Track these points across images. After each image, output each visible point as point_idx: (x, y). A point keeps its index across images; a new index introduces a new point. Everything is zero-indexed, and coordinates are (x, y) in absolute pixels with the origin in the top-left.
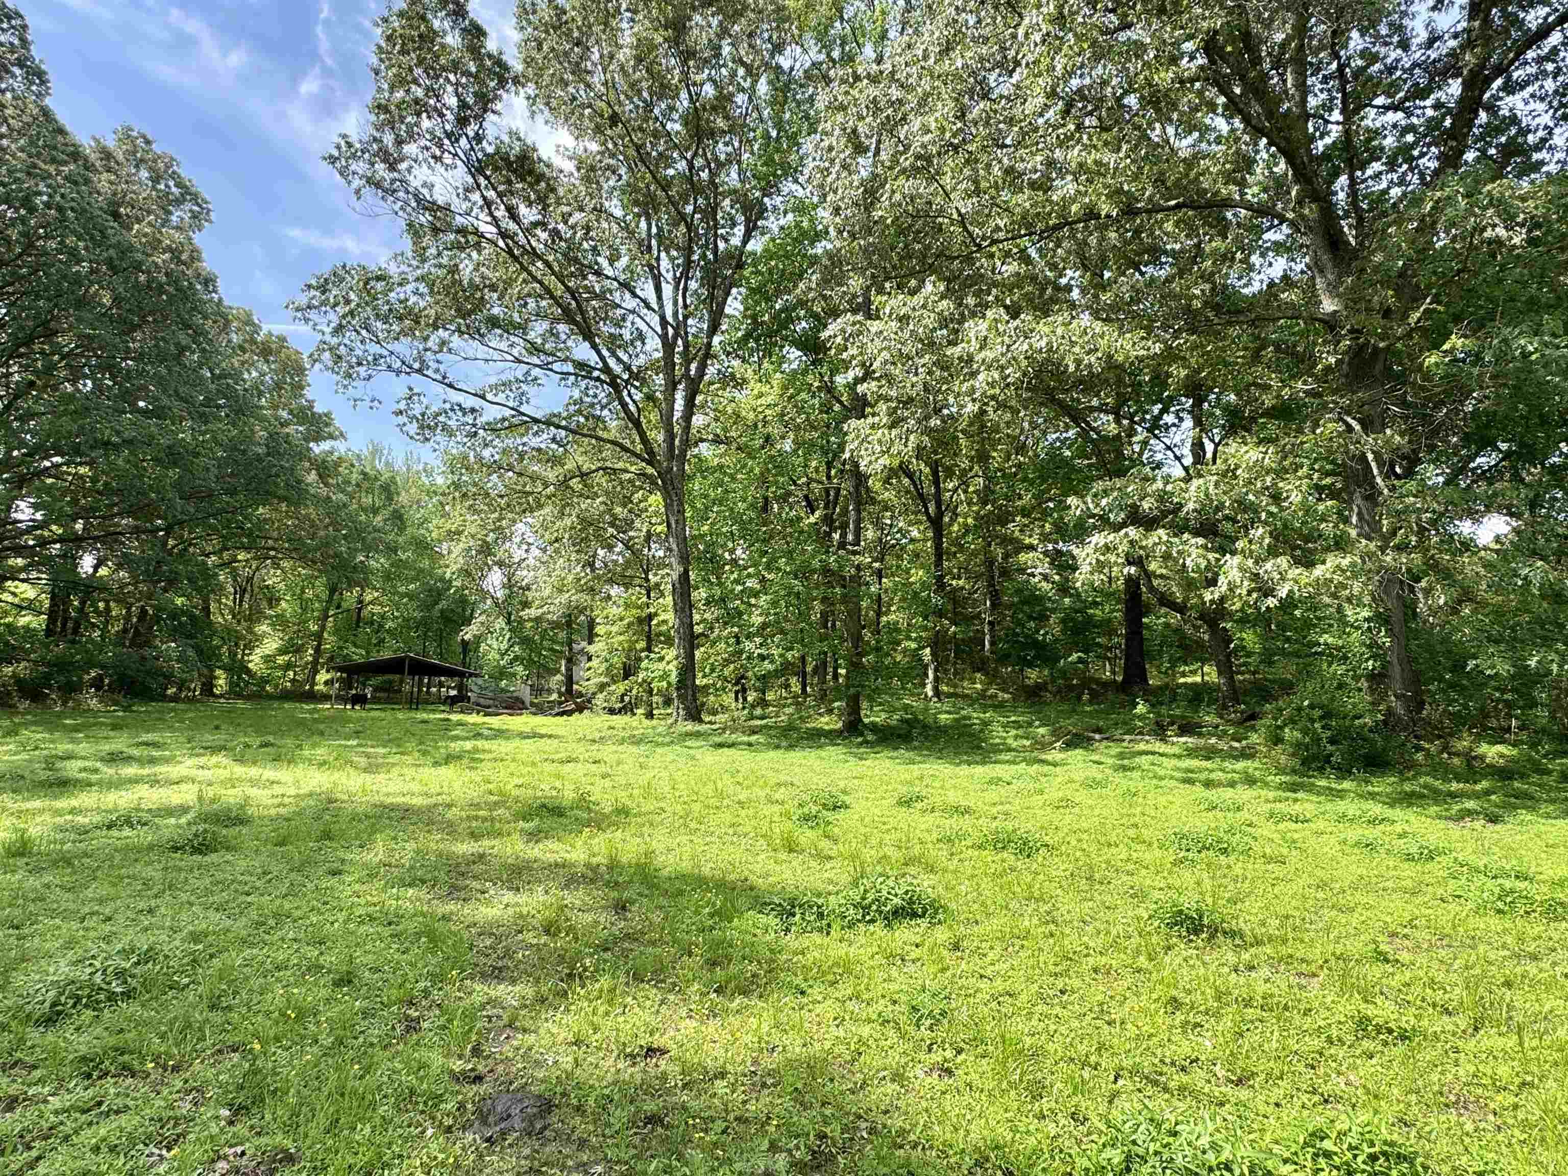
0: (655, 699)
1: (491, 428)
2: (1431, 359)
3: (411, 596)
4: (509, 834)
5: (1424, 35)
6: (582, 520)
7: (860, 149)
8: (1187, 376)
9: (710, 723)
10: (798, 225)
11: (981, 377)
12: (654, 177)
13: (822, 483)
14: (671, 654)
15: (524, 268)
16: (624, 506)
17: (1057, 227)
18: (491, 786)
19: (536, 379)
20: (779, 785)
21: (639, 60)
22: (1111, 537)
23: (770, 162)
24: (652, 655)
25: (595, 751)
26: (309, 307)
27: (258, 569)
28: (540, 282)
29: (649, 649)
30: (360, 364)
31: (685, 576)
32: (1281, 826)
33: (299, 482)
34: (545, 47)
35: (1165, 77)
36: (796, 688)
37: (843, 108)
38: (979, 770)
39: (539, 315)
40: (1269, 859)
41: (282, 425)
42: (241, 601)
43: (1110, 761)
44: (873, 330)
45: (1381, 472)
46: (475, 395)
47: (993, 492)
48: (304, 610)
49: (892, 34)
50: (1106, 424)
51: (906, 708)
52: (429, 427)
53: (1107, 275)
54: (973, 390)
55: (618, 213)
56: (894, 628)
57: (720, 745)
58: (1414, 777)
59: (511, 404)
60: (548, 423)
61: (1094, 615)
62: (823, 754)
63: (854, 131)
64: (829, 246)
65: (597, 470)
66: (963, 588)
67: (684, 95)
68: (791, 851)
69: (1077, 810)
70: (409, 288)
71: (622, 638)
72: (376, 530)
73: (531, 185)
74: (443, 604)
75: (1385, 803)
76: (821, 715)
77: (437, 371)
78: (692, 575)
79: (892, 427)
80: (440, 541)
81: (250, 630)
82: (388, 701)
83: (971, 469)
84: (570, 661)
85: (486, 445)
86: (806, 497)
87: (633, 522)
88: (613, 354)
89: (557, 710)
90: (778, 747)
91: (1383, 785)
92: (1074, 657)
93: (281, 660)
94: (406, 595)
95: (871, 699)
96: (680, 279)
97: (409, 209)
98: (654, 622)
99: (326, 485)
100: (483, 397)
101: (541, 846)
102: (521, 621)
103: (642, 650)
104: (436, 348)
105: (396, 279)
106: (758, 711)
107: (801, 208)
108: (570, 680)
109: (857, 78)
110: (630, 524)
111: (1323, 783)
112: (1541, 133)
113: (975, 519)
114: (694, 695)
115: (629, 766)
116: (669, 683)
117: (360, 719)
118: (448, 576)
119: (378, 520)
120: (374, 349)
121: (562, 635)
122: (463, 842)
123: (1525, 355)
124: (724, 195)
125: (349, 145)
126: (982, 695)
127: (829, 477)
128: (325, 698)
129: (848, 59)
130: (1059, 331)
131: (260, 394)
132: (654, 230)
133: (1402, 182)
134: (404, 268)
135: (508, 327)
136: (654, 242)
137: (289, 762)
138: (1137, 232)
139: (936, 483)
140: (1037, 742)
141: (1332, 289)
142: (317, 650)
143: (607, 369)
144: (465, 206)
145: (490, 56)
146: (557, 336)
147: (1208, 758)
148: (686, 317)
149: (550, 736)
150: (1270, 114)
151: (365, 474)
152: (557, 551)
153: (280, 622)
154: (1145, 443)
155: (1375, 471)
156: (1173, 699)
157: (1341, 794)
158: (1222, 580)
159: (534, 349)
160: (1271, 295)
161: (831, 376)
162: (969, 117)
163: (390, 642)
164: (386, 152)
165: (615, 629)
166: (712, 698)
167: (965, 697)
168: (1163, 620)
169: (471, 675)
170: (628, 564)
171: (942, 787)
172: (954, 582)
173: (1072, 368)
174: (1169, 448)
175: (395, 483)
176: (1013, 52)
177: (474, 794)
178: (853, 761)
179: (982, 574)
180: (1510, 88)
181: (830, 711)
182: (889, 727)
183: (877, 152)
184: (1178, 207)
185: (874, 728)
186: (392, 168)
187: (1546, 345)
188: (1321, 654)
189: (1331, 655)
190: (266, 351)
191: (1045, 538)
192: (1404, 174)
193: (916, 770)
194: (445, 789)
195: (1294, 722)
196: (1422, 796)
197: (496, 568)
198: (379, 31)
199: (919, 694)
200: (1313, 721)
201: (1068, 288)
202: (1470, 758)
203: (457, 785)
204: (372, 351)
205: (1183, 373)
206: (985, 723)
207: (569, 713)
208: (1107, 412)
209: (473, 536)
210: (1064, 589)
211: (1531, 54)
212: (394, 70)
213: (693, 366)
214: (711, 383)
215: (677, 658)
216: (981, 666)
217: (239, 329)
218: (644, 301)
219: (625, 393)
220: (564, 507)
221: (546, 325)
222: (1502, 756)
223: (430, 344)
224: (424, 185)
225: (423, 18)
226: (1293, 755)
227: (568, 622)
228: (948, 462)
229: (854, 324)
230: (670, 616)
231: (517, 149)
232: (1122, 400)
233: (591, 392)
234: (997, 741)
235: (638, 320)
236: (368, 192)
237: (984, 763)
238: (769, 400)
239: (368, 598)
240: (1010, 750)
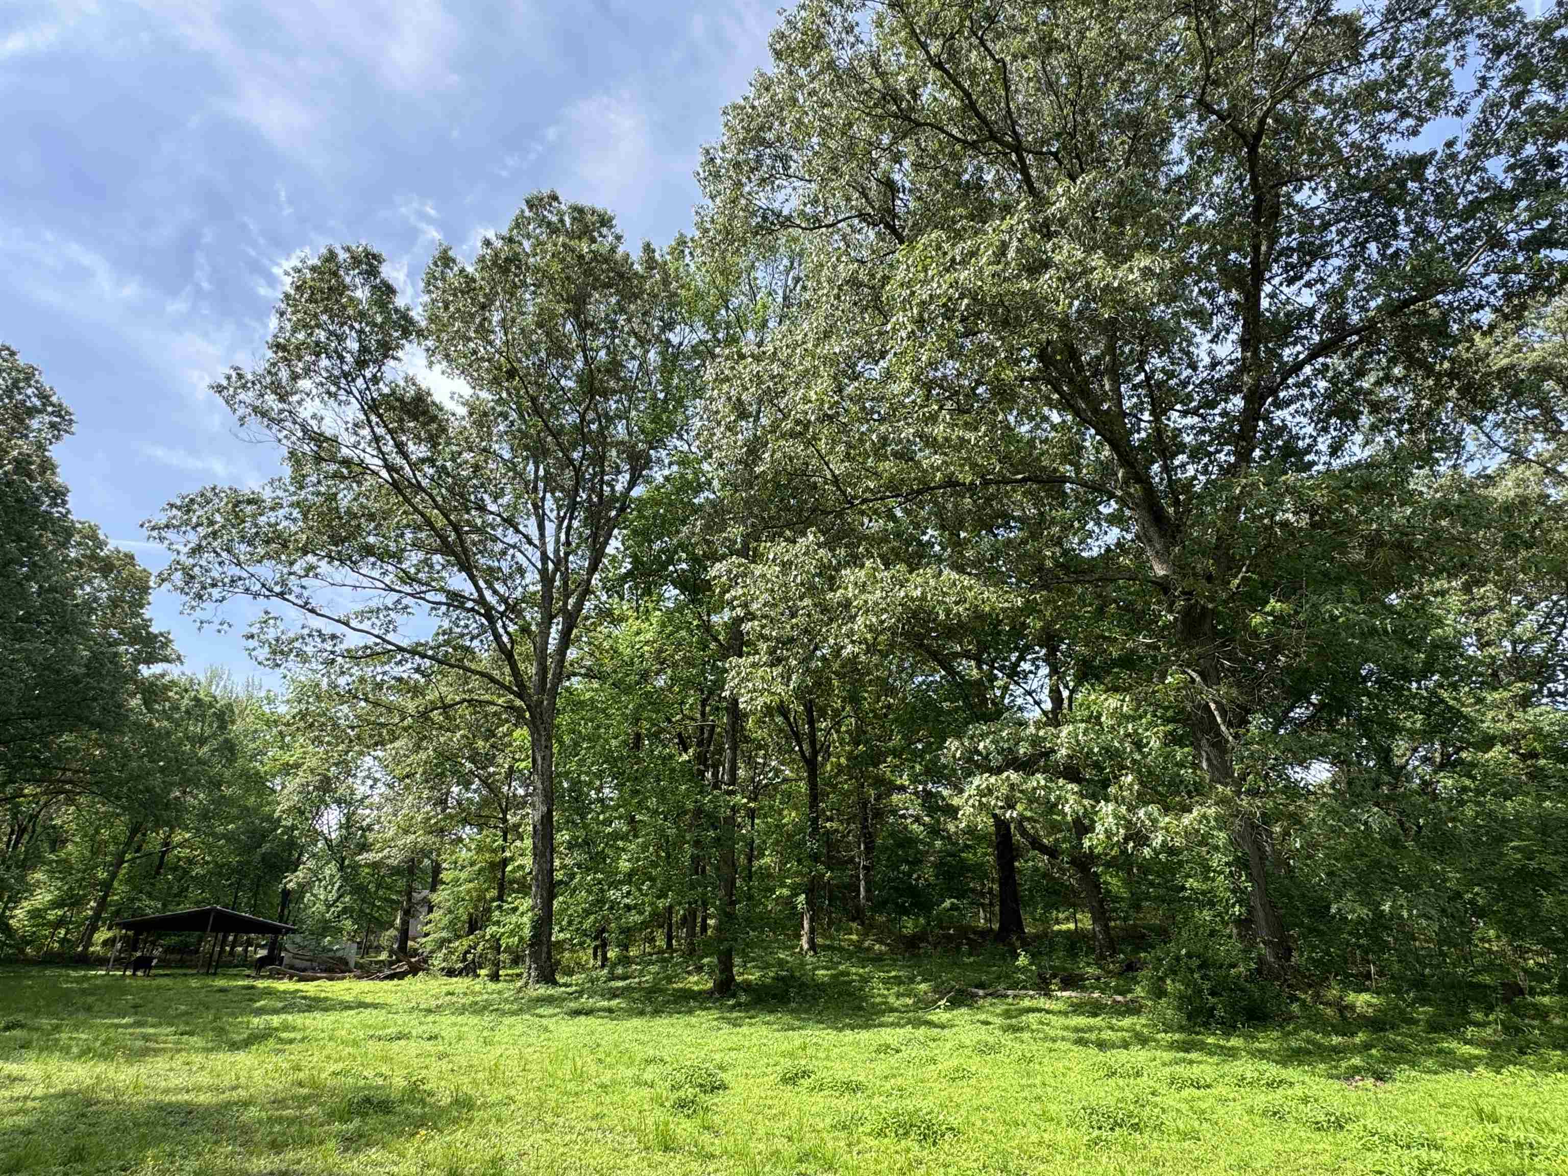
0: (503, 957)
1: (352, 656)
2: (1256, 620)
3: (229, 837)
4: (321, 1143)
5: (1207, 360)
6: (439, 753)
7: (743, 415)
8: (1042, 628)
9: (566, 985)
10: (682, 476)
11: (860, 620)
12: (546, 425)
13: (695, 720)
14: (526, 903)
15: (407, 500)
16: (486, 740)
17: (919, 492)
18: (301, 1075)
19: (406, 607)
20: (648, 1062)
21: (540, 325)
22: (992, 780)
23: (656, 420)
24: (506, 906)
25: (430, 1024)
26: (167, 526)
27: (46, 805)
28: (422, 515)
29: (500, 898)
30: (214, 585)
31: (547, 818)
32: (1185, 1093)
33: (120, 706)
34: (452, 309)
35: (1009, 375)
36: (661, 943)
37: (727, 379)
38: (864, 1035)
39: (417, 545)
40: (1184, 1136)
41: (110, 645)
42: (17, 842)
43: (998, 1021)
44: (757, 573)
45: (1224, 722)
46: (339, 621)
47: (865, 733)
48: (94, 853)
49: (771, 324)
50: (969, 669)
51: (781, 963)
52: (282, 652)
53: (963, 535)
54: (852, 632)
55: (507, 456)
56: (765, 873)
57: (577, 1013)
58: (1295, 1032)
59: (376, 632)
60: (413, 652)
61: (966, 859)
62: (693, 1020)
63: (739, 399)
64: (712, 496)
65: (461, 702)
66: (837, 831)
67: (579, 357)
68: (667, 1149)
69: (973, 1082)
70: (281, 513)
71: (471, 885)
72: (200, 762)
73: (424, 425)
74: (266, 847)
75: (1277, 1063)
76: (689, 973)
77: (299, 596)
78: (556, 816)
79: (772, 665)
80: (274, 776)
81: (21, 879)
82: (182, 964)
83: (844, 709)
84: (407, 913)
85: (343, 673)
86: (679, 735)
87: (494, 756)
88: (490, 586)
89: (387, 972)
90: (642, 1013)
91: (1268, 1041)
92: (947, 903)
93: (52, 915)
94: (224, 836)
95: (744, 955)
96: (564, 518)
97: (294, 438)
98: (509, 868)
99: (150, 710)
100: (347, 624)
101: (361, 1157)
102: (356, 867)
103: (493, 900)
104: (302, 573)
105: (268, 503)
106: (620, 971)
107: (684, 462)
108: (404, 935)
109: (742, 357)
110: (491, 760)
111: (1210, 1040)
112: (1307, 441)
113: (848, 759)
114: (549, 953)
115: (472, 1043)
116: (521, 939)
117: (143, 988)
118: (276, 815)
119: (203, 751)
120: (236, 571)
121: (401, 883)
122: (259, 1157)
123: (1334, 618)
124: (612, 445)
125: (240, 376)
126: (858, 946)
127: (703, 714)
128: (101, 962)
129: (732, 340)
130: (932, 582)
131: (92, 611)
132: (541, 473)
133: (1205, 472)
134: (280, 493)
135: (384, 555)
136: (541, 485)
137: (41, 1050)
138: (988, 500)
139: (811, 722)
140: (919, 1001)
141: (1160, 556)
142: (103, 904)
143: (482, 600)
144: (353, 439)
145: (397, 310)
146: (431, 567)
147: (1095, 1015)
148: (567, 554)
149: (375, 1006)
150: (1096, 411)
151: (196, 699)
152: (407, 788)
153: (64, 868)
154: (1005, 688)
155: (1219, 720)
156: (1052, 949)
157: (1231, 1054)
158: (1099, 827)
159: (408, 578)
160: (1109, 559)
161: (709, 615)
162: (845, 393)
163: (195, 893)
164: (279, 386)
165: (463, 875)
166: (567, 955)
167: (841, 949)
168: (1031, 863)
169: (288, 931)
170: (485, 802)
171: (828, 1058)
172: (828, 825)
173: (942, 616)
174: (1029, 693)
175: (232, 711)
176: (879, 346)
177: (279, 1085)
178: (726, 1028)
179: (855, 816)
180: (1280, 405)
181: (699, 969)
182: (764, 986)
183: (757, 418)
184: (1024, 480)
185: (747, 987)
186: (282, 399)
187: (1347, 609)
188: (1189, 899)
189: (1197, 900)
190: (107, 567)
191: (914, 780)
192: (1206, 465)
193: (796, 1038)
194: (243, 1080)
195: (1175, 973)
196: (1309, 1053)
197: (334, 806)
198: (289, 280)
199: (793, 947)
200: (1192, 972)
201: (931, 545)
202: (1343, 1009)
203: (257, 1074)
204: (229, 574)
205: (1039, 625)
206: (865, 980)
207: (401, 976)
208: (968, 658)
209: (312, 771)
210: (935, 831)
211: (1290, 381)
212: (299, 316)
213: (571, 601)
214: (587, 618)
215: (532, 908)
216: (857, 915)
217: (79, 544)
218: (526, 536)
219: (499, 624)
220: (421, 740)
221: (421, 555)
222: (1370, 1005)
223: (296, 568)
224: (314, 416)
225: (335, 274)
226: (1180, 1009)
227: (410, 868)
228: (821, 701)
229: (740, 565)
230: (528, 862)
231: (412, 392)
232: (983, 647)
233: (462, 623)
234: (878, 1000)
235: (518, 554)
236: (254, 421)
237: (867, 1027)
238: (649, 636)
239: (177, 839)
240: (892, 1010)
